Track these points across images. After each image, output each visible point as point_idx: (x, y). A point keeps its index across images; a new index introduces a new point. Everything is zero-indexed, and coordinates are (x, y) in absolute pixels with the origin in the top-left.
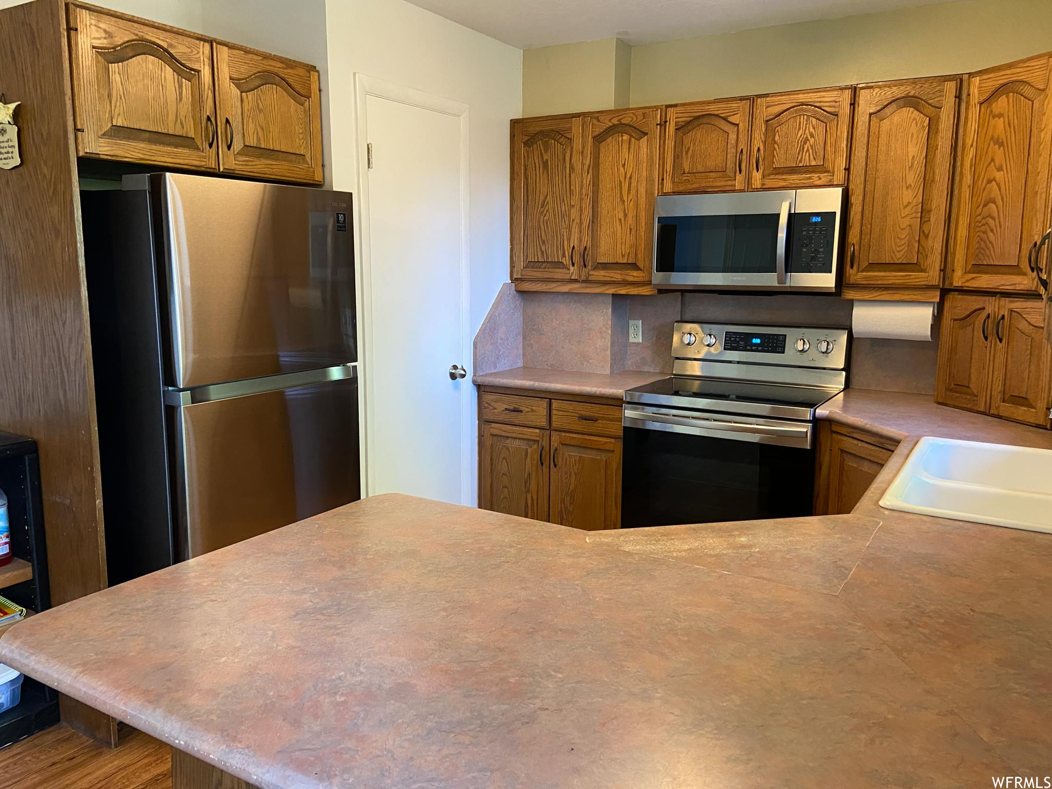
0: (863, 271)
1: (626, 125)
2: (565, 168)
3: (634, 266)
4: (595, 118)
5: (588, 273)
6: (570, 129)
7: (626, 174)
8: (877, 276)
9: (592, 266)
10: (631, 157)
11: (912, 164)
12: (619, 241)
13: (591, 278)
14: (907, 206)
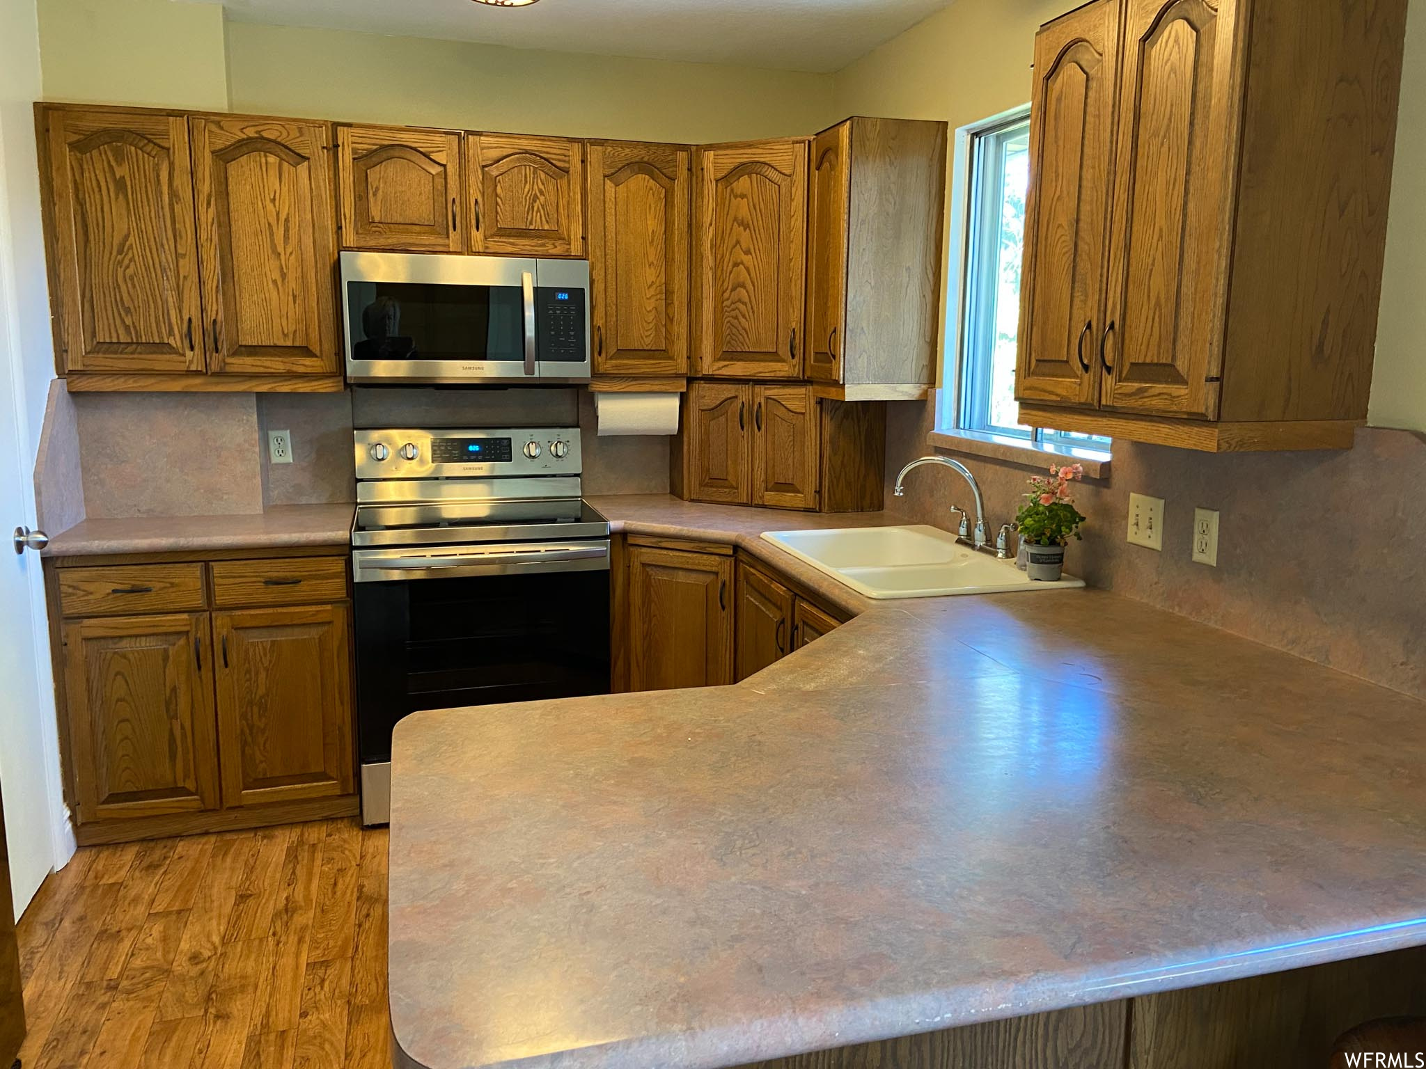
0: (611, 358)
1: (269, 140)
2: (161, 193)
3: (305, 351)
4: (213, 122)
5: (224, 361)
6: (167, 133)
7: (278, 214)
8: (626, 365)
9: (228, 350)
10: (285, 189)
11: (653, 240)
12: (276, 313)
13: (228, 369)
14: (651, 286)
